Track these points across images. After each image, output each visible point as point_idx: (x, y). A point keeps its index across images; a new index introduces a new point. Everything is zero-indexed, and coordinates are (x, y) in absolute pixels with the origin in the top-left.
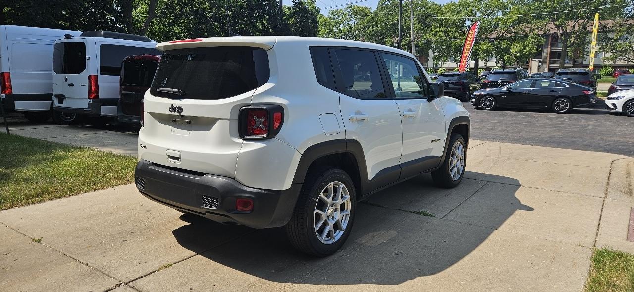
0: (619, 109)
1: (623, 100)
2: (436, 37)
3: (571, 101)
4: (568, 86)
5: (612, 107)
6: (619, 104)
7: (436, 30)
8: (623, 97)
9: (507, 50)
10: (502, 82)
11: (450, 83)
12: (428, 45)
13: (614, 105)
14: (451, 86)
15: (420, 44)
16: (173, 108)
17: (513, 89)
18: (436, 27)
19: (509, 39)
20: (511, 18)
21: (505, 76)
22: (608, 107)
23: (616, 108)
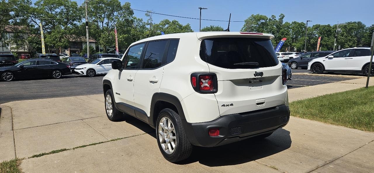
0: (85, 74)
1: (86, 69)
3: (61, 72)
4: (58, 64)
5: (81, 73)
6: (85, 71)
8: (85, 68)
13: (82, 72)
16: (256, 74)
22: (79, 74)
23: (83, 74)
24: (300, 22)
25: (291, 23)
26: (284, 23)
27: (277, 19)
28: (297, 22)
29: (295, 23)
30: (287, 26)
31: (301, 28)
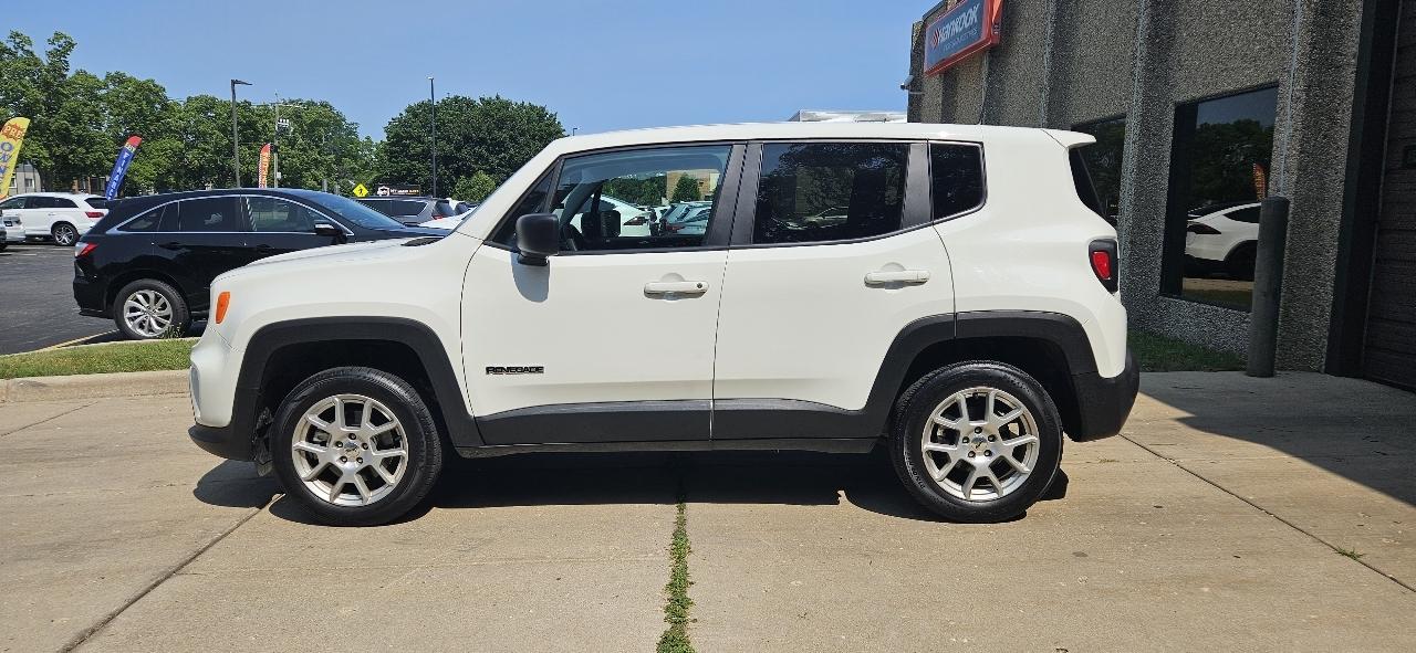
24: (142, 79)
25: (102, 78)
26: (70, 74)
27: (41, 51)
28: (128, 75)
29: (119, 79)
30: (90, 88)
31: (151, 103)
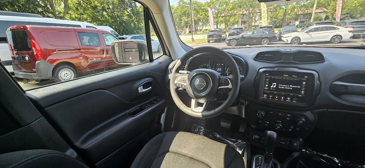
1: (290, 38)
2: (202, 17)
3: (269, 40)
4: (268, 33)
7: (202, 13)
8: (290, 36)
9: (229, 20)
10: (237, 33)
11: (214, 35)
12: (199, 20)
13: (286, 40)
14: (214, 36)
15: (196, 19)
17: (244, 36)
18: (201, 12)
19: (229, 16)
20: (230, 7)
21: (238, 30)
22: (284, 41)
23: (288, 41)
